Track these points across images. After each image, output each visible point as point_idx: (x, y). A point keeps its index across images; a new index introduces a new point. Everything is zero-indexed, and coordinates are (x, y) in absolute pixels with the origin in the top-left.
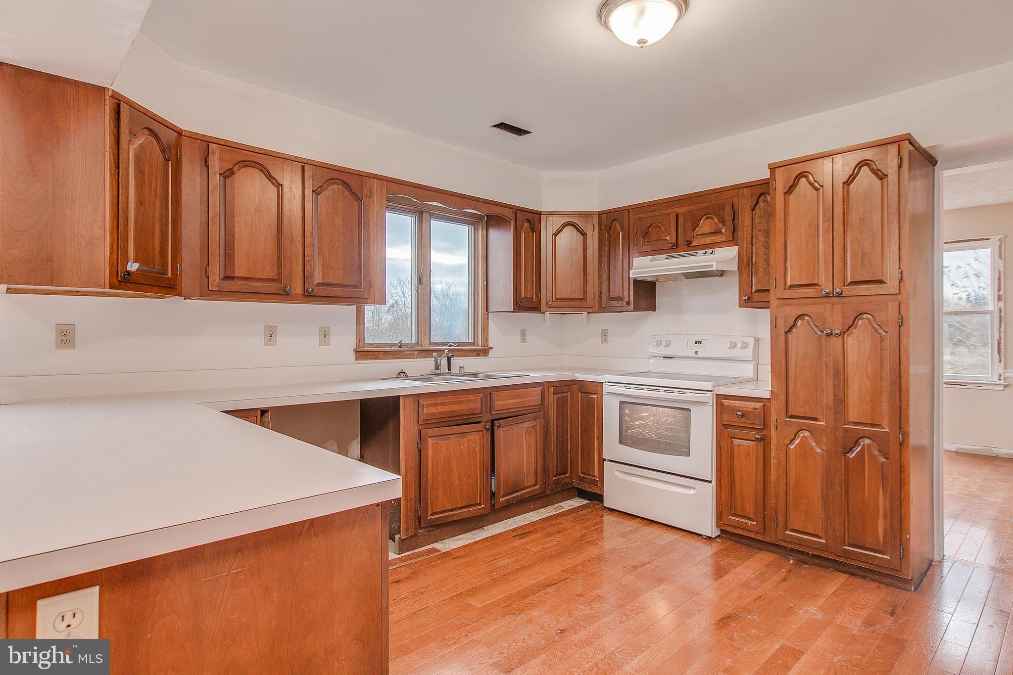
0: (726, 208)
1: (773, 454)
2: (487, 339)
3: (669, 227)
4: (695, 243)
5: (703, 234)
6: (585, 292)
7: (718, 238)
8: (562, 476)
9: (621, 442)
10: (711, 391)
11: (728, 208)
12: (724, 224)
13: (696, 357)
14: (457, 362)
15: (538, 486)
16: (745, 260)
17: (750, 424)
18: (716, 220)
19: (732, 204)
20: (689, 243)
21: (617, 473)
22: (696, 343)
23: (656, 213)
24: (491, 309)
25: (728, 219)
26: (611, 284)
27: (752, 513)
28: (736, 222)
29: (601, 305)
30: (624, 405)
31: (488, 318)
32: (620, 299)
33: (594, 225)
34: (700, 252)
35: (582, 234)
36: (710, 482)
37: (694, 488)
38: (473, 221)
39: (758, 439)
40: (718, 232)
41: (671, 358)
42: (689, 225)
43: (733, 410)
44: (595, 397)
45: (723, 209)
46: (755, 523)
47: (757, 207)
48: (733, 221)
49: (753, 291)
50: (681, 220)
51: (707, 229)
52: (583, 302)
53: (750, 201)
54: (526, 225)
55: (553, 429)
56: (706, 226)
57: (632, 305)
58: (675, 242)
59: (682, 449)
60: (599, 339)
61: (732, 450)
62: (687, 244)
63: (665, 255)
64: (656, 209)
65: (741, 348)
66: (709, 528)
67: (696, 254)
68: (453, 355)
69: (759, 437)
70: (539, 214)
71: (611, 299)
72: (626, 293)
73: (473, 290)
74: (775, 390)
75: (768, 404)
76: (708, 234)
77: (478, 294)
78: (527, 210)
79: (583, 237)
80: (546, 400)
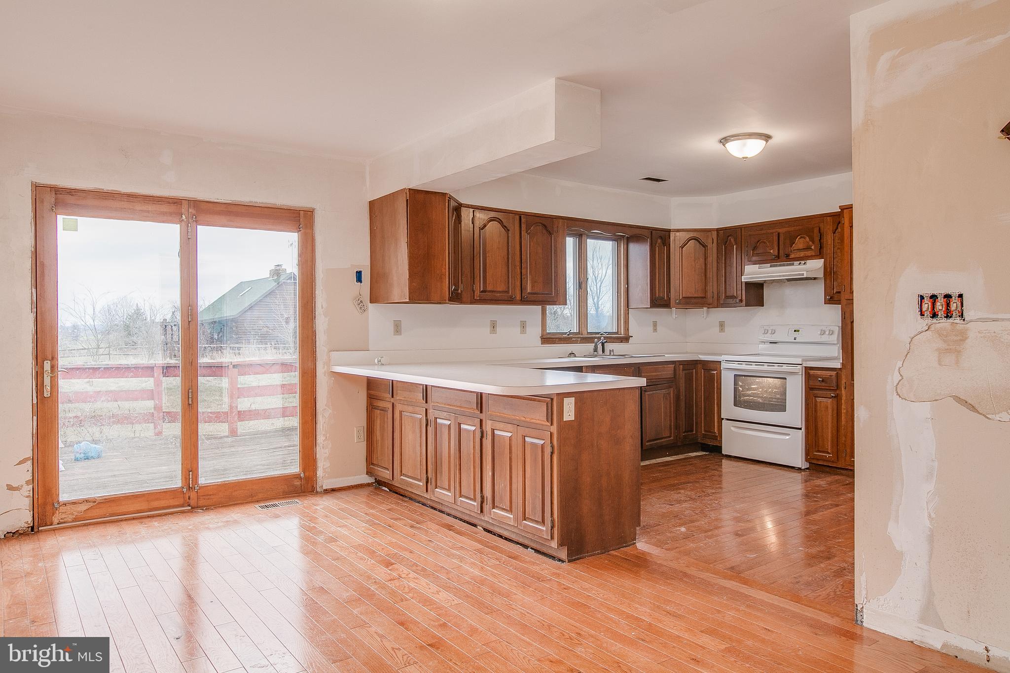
0: (815, 231)
1: (843, 407)
2: (628, 330)
3: (773, 243)
4: (792, 256)
5: (798, 250)
6: (706, 291)
7: (809, 253)
8: (689, 433)
9: (735, 405)
10: (801, 364)
11: (816, 231)
12: (813, 242)
13: (795, 342)
14: (609, 346)
15: (672, 438)
16: (828, 270)
17: (828, 386)
18: (808, 239)
19: (819, 229)
20: (788, 256)
21: (732, 428)
22: (795, 331)
23: (763, 232)
24: (632, 305)
25: (817, 239)
26: (727, 285)
27: (829, 449)
28: (822, 241)
29: (719, 302)
30: (738, 377)
31: (628, 313)
32: (733, 297)
33: (713, 239)
34: (796, 263)
35: (703, 246)
36: (800, 429)
37: (789, 435)
38: (617, 239)
39: (833, 396)
40: (808, 248)
41: (776, 343)
42: (788, 242)
43: (816, 377)
44: (715, 372)
45: (813, 232)
46: (831, 455)
47: (837, 231)
48: (820, 241)
49: (835, 292)
50: (782, 239)
51: (801, 246)
52: (705, 300)
53: (831, 227)
54: (659, 241)
55: (682, 397)
56: (800, 243)
57: (744, 302)
58: (777, 254)
59: (781, 406)
60: (718, 329)
61: (816, 405)
62: (786, 257)
63: (769, 264)
64: (762, 228)
65: (829, 334)
66: (799, 461)
67: (793, 264)
68: (606, 341)
69: (834, 395)
70: (669, 231)
71: (727, 297)
72: (739, 292)
73: (616, 291)
74: (844, 362)
75: (840, 372)
76: (801, 249)
77: (620, 295)
78: (659, 229)
79: (704, 249)
80: (677, 373)
